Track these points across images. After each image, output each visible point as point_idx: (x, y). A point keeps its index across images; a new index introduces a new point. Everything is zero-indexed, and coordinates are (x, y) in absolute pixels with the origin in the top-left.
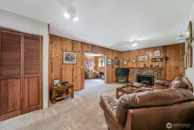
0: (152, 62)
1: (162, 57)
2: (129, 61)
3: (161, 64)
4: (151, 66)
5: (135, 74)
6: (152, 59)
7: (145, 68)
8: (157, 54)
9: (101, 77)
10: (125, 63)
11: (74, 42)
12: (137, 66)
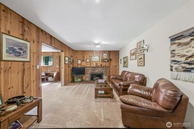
0: (102, 62)
1: (108, 58)
2: (83, 60)
3: (107, 64)
4: (101, 65)
5: (89, 72)
6: (102, 60)
7: (97, 67)
8: (105, 56)
9: (47, 79)
10: (79, 62)
11: (25, 22)
12: (90, 65)
